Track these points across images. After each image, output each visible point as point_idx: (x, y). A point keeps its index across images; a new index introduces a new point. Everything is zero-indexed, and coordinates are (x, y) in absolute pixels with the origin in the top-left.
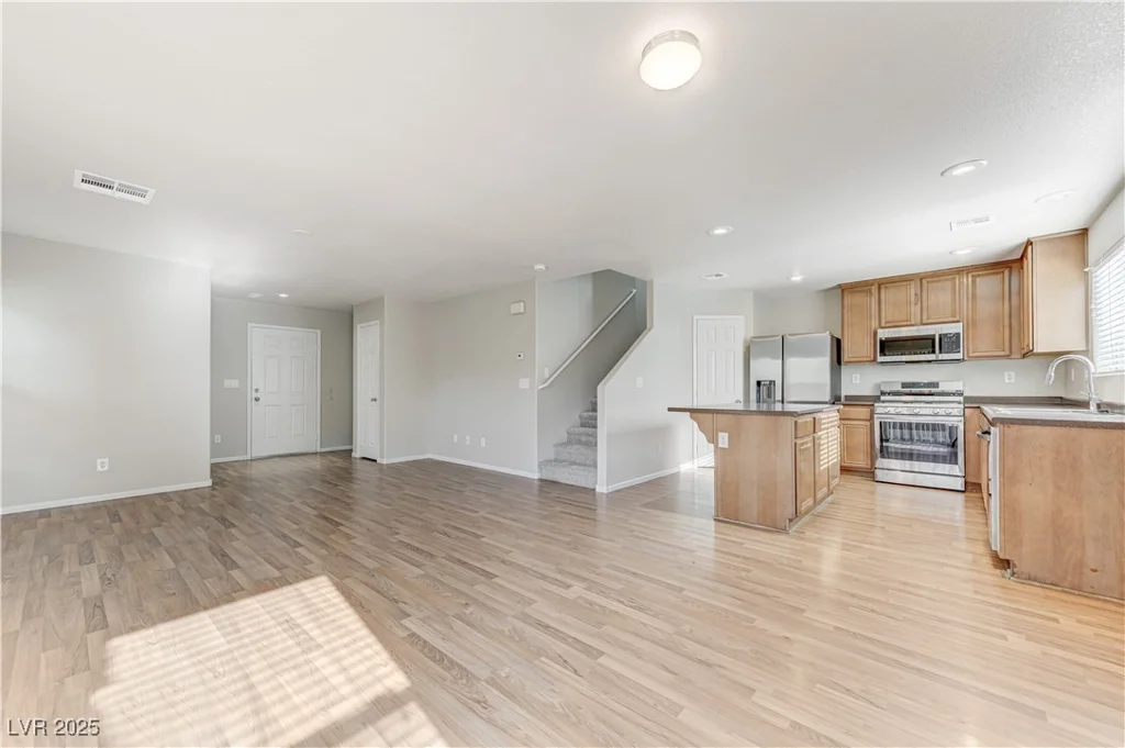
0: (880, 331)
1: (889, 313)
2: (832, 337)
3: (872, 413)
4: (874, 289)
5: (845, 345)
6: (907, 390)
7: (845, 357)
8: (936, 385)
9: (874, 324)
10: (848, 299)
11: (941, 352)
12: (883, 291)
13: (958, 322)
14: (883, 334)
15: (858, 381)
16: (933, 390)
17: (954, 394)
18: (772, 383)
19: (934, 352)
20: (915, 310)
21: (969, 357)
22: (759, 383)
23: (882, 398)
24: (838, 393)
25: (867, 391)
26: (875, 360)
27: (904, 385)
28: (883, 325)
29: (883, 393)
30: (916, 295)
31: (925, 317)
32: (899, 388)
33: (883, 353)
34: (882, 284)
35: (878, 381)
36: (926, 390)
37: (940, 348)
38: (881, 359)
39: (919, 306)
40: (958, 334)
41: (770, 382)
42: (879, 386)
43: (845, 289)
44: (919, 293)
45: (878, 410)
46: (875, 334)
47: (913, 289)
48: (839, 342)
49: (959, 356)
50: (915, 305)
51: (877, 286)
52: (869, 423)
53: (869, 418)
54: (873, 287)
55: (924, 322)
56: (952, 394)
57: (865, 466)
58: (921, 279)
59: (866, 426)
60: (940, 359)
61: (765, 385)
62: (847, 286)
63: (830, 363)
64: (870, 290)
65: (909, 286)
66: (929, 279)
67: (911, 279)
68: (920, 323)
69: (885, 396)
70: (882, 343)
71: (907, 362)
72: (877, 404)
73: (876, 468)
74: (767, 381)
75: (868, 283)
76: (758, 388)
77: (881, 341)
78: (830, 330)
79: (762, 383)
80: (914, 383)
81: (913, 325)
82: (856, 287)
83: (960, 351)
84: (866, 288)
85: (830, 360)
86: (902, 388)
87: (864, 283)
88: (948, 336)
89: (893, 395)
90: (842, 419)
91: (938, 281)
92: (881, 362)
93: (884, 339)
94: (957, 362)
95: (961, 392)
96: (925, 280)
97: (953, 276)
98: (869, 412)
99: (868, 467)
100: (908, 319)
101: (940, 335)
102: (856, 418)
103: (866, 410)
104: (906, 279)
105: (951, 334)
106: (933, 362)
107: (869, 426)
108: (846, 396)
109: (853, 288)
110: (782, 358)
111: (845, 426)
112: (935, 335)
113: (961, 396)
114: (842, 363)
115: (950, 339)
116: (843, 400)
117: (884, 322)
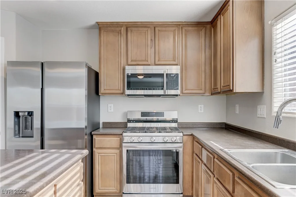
0: (127, 67)
1: (133, 53)
2: (90, 69)
3: (121, 142)
4: (123, 30)
5: (102, 78)
6: (144, 118)
7: (102, 90)
8: (162, 114)
9: (123, 61)
10: (104, 37)
11: (167, 89)
12: (129, 34)
13: (177, 65)
14: (130, 70)
15: (112, 110)
16: (160, 118)
18: (30, 114)
19: (163, 89)
20: (151, 51)
21: (182, 93)
22: (17, 114)
23: (130, 125)
24: (96, 120)
25: (118, 118)
26: (123, 93)
27: (143, 114)
28: (130, 63)
29: (129, 121)
30: (151, 40)
31: (157, 59)
32: (138, 116)
33: (129, 87)
34: (129, 27)
35: (126, 110)
36: (155, 118)
37: (167, 86)
38: (128, 92)
39: (153, 49)
40: (177, 74)
41: (29, 112)
42: (126, 114)
43: (102, 28)
44: (153, 38)
45: (126, 140)
46: (124, 69)
47: (149, 34)
48: (97, 75)
49: (178, 92)
50: (151, 48)
51: (125, 28)
52: (119, 151)
53: (119, 147)
54: (123, 28)
55: (157, 63)
56: (171, 122)
57: (116, 190)
58: (154, 28)
59: (116, 154)
60: (167, 94)
61: (23, 116)
62: (103, 25)
63: (87, 94)
64: (120, 30)
65: (147, 31)
66: (160, 29)
67: (148, 26)
68: (154, 63)
69: (131, 122)
70: (129, 79)
71: (146, 96)
72: (124, 134)
73: (123, 193)
74: (25, 112)
75: (120, 25)
76: (16, 120)
77: (128, 76)
78: (87, 63)
79: (20, 114)
80: (149, 113)
81: (149, 65)
82: (110, 27)
83: (178, 88)
84: (118, 29)
85: (87, 92)
86: (141, 117)
87: (116, 24)
88: (172, 75)
89: (135, 122)
90: (96, 148)
91: (165, 31)
92: (128, 95)
93: (130, 75)
94: (175, 96)
95: (176, 120)
96: (157, 29)
97: (174, 28)
98: (119, 141)
99: (118, 192)
100: (146, 59)
101: (167, 74)
102: (108, 147)
103: (117, 139)
104: (145, 26)
105: (173, 74)
106: (161, 96)
107: (118, 154)
108: (104, 123)
109: (107, 27)
110: (41, 87)
111: (99, 154)
112: (163, 74)
113: (176, 122)
114: (100, 94)
115: (173, 78)
116: (101, 126)
117: (130, 60)
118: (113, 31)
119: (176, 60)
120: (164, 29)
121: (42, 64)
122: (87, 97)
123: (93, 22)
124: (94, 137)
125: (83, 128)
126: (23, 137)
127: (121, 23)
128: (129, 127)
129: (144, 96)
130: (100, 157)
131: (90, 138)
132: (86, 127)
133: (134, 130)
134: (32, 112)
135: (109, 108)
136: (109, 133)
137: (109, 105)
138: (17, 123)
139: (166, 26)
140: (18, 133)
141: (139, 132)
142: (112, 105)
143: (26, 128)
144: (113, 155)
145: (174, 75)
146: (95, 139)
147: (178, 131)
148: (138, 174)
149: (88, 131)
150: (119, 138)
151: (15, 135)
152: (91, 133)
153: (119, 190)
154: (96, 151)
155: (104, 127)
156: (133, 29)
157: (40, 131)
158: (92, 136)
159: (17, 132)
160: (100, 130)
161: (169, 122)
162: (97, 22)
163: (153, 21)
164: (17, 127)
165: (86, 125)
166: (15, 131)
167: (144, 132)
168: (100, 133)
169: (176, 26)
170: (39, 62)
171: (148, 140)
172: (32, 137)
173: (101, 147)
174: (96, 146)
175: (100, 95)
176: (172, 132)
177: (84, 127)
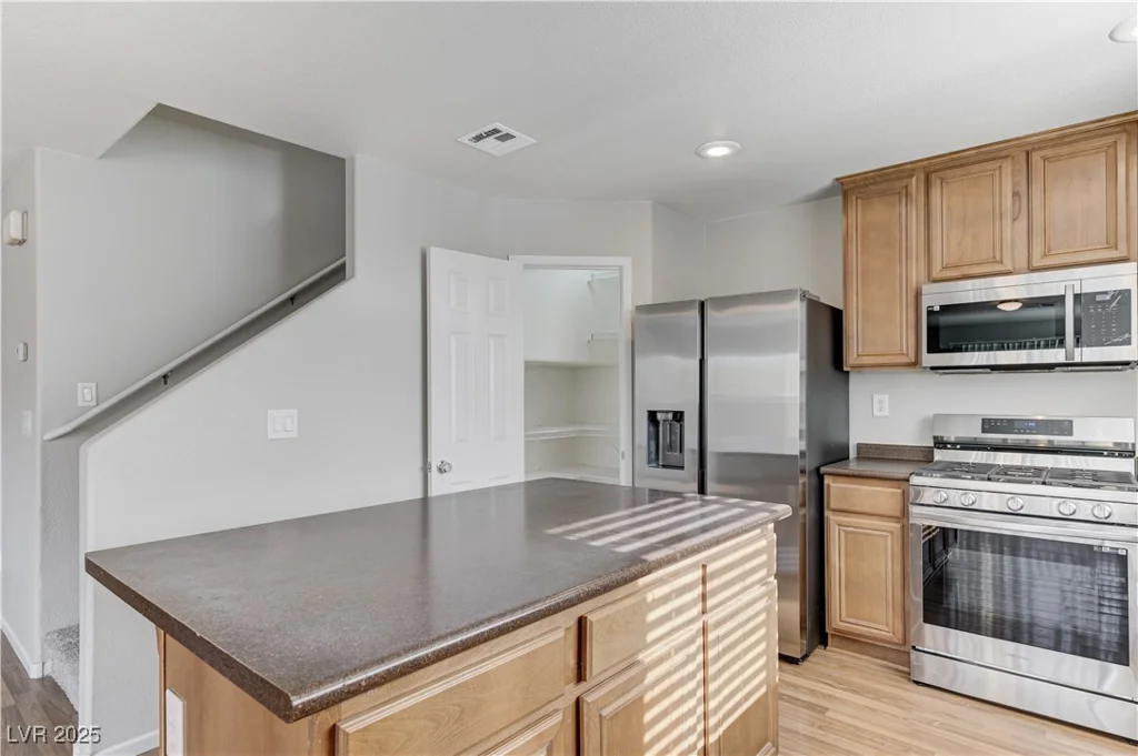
0: (928, 289)
1: (950, 245)
2: (814, 306)
3: (906, 500)
5: (852, 326)
6: (995, 437)
7: (852, 356)
8: (1065, 427)
9: (916, 272)
10: (858, 213)
11: (1078, 343)
12: (936, 192)
13: (1123, 260)
14: (935, 297)
15: (886, 413)
16: (1060, 440)
17: (1111, 454)
18: (678, 416)
19: (1062, 343)
20: (1013, 232)
22: (652, 416)
23: (939, 455)
24: (837, 438)
25: (906, 434)
26: (916, 363)
27: (989, 425)
28: (937, 272)
29: (941, 444)
30: (1016, 194)
31: (1037, 250)
32: (974, 432)
33: (935, 345)
34: (935, 170)
35: (930, 413)
36: (1042, 439)
37: (1077, 332)
38: (931, 359)
39: (1022, 223)
40: (1125, 293)
41: (675, 414)
42: (930, 424)
43: (853, 190)
44: (1023, 189)
46: (918, 295)
47: (1007, 177)
48: (836, 316)
49: (1127, 352)
50: (1014, 220)
51: (922, 176)
52: (898, 526)
53: (898, 514)
54: (914, 179)
55: (1035, 264)
56: (1105, 453)
57: (890, 635)
58: (1028, 153)
59: (892, 532)
60: (1077, 360)
61: (664, 421)
62: (854, 182)
63: (804, 369)
64: (906, 187)
65: (997, 172)
66: (1048, 152)
67: (1004, 153)
68: (1026, 266)
69: (945, 448)
70: (934, 319)
71: (995, 368)
72: (915, 480)
73: (914, 647)
74: (667, 412)
75: (903, 171)
76: (652, 429)
77: (931, 313)
78: (804, 292)
79: (659, 416)
80: (1011, 421)
81: (1009, 273)
82: (876, 183)
83: (1130, 339)
84: (898, 185)
85: (804, 362)
86: (983, 432)
87: (894, 172)
88: (1099, 298)
89: (961, 449)
90: (834, 510)
91: (1072, 155)
92: (933, 368)
93: (937, 308)
94: (1120, 367)
95: (1130, 448)
96: (1036, 157)
97: (1111, 139)
98: (899, 498)
99: (896, 640)
100: (994, 258)
101: (1077, 297)
102: (867, 509)
103: (893, 493)
104: (992, 155)
105: (1106, 293)
106: (1057, 369)
107: (898, 534)
108: (860, 447)
109: (867, 186)
110: (698, 356)
111: (842, 528)
112: (1063, 297)
113: (1130, 456)
114: (845, 369)
115: (1104, 308)
116: (853, 454)
117: (939, 267)
118: (883, 193)
119: (1122, 245)
120: (1066, 150)
121: (702, 304)
122: (804, 377)
123: (827, 181)
124: (827, 480)
125: (795, 456)
126: (664, 466)
127: (909, 166)
128: (939, 462)
129: (988, 370)
130: (843, 534)
131: (814, 480)
132: (803, 454)
133: (952, 470)
134: (682, 413)
135: (876, 405)
136: (869, 473)
137: (876, 398)
138: (653, 435)
139: (1075, 137)
140: (655, 457)
141: (973, 479)
142: (887, 396)
143: (671, 447)
144: (880, 536)
145: (1108, 297)
146: (829, 486)
147: (1130, 486)
148: (966, 602)
149: (809, 464)
150: (899, 491)
151: (649, 462)
152: (818, 469)
153: (900, 636)
154: (832, 517)
155: (860, 458)
156: (948, 173)
157: (696, 456)
158: (821, 478)
159: (653, 456)
160: (851, 464)
161: (1096, 452)
162: (837, 179)
163: (1022, 135)
164: (653, 443)
165: (804, 448)
166: (649, 453)
167: (983, 479)
168: (850, 472)
169: (1118, 129)
170: (693, 302)
171: (996, 503)
172: (682, 468)
173: (845, 508)
174: (833, 506)
175: (848, 372)
176: (1098, 487)
177: (798, 454)
